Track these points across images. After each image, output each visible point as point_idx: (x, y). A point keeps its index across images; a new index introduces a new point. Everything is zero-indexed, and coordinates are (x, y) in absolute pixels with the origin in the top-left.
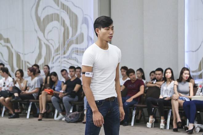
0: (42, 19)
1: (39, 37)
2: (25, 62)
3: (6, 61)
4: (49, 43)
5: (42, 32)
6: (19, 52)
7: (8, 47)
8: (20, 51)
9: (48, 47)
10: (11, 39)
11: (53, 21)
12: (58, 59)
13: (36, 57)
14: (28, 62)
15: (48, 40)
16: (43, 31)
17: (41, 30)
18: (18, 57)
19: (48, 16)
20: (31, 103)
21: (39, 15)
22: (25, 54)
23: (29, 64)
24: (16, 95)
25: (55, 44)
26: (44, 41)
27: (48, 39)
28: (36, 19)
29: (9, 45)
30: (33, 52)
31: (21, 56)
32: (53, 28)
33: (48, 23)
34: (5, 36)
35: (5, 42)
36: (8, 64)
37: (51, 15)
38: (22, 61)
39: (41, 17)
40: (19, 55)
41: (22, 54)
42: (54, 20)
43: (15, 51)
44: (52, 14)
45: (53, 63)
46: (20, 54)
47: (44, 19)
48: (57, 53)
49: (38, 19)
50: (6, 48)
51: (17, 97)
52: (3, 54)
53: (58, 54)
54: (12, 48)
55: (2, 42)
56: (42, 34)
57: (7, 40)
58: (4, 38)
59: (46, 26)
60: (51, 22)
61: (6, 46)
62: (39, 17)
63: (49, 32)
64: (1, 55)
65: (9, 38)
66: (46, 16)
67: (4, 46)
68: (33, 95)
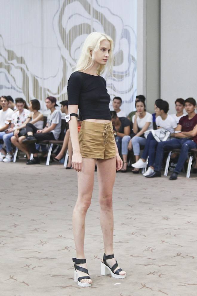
0: (67, 31)
1: (64, 56)
2: (45, 89)
3: (20, 88)
5: (68, 49)
6: (36, 76)
7: (22, 69)
8: (38, 74)
10: (26, 59)
11: (81, 34)
13: (59, 84)
14: (48, 90)
15: (74, 60)
16: (69, 47)
17: (66, 47)
18: (36, 82)
19: (75, 28)
20: (52, 144)
21: (64, 26)
22: (44, 79)
23: (50, 92)
26: (69, 60)
27: (76, 58)
28: (60, 32)
29: (23, 66)
30: (55, 76)
31: (40, 81)
33: (75, 37)
34: (19, 55)
35: (18, 62)
36: (22, 92)
37: (79, 25)
38: (41, 88)
39: (66, 29)
40: (37, 80)
41: (41, 78)
42: (84, 33)
43: (32, 75)
44: (81, 25)
46: (37, 78)
47: (70, 31)
49: (62, 31)
50: (19, 71)
51: (30, 136)
52: (16, 79)
54: (28, 70)
55: (14, 62)
56: (68, 52)
57: (21, 60)
58: (17, 57)
59: (73, 41)
60: (79, 35)
61: (20, 68)
62: (64, 29)
63: (77, 49)
64: (13, 80)
65: (23, 56)
66: (73, 28)
67: (17, 68)
68: (54, 134)
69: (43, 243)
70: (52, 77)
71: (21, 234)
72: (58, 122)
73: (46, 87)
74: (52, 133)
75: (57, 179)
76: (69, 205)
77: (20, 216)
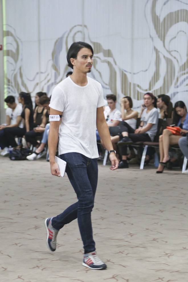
0: (161, 20)
1: (156, 47)
2: (134, 85)
3: (106, 84)
4: (172, 55)
5: (161, 40)
6: (125, 71)
7: (109, 63)
8: (127, 68)
9: (169, 62)
10: (114, 52)
11: (178, 22)
12: (185, 80)
13: (151, 79)
14: (138, 86)
15: (169, 52)
16: (163, 38)
17: (159, 36)
18: (124, 78)
19: (171, 14)
20: (147, 146)
21: (158, 13)
22: (134, 74)
23: (140, 88)
24: (125, 134)
25: (181, 58)
26: (163, 52)
27: (171, 50)
28: (153, 21)
29: (110, 59)
30: (146, 70)
31: (129, 76)
32: (178, 33)
33: (171, 25)
34: (105, 47)
35: (105, 56)
36: (108, 89)
37: (176, 12)
38: (130, 83)
39: (160, 16)
40: (125, 75)
41: (130, 73)
42: (181, 21)
43: (120, 69)
44: (178, 11)
45: (178, 87)
46: (126, 73)
47: (165, 19)
48: (184, 72)
49: (155, 19)
50: (106, 65)
51: (126, 137)
52: (102, 74)
53: (185, 74)
54: (116, 64)
55: (101, 55)
56: (161, 43)
57: (108, 53)
58: (104, 50)
59: (168, 30)
60: (176, 23)
61: (106, 62)
62: (157, 16)
63: (172, 39)
64: (98, 75)
65: (111, 49)
66: (168, 15)
67: (104, 61)
68: (149, 135)
69: (169, 255)
70: (142, 71)
71: (141, 244)
72: (154, 122)
73: (137, 83)
74: (147, 134)
75: (158, 185)
76: (181, 215)
77: (132, 224)
